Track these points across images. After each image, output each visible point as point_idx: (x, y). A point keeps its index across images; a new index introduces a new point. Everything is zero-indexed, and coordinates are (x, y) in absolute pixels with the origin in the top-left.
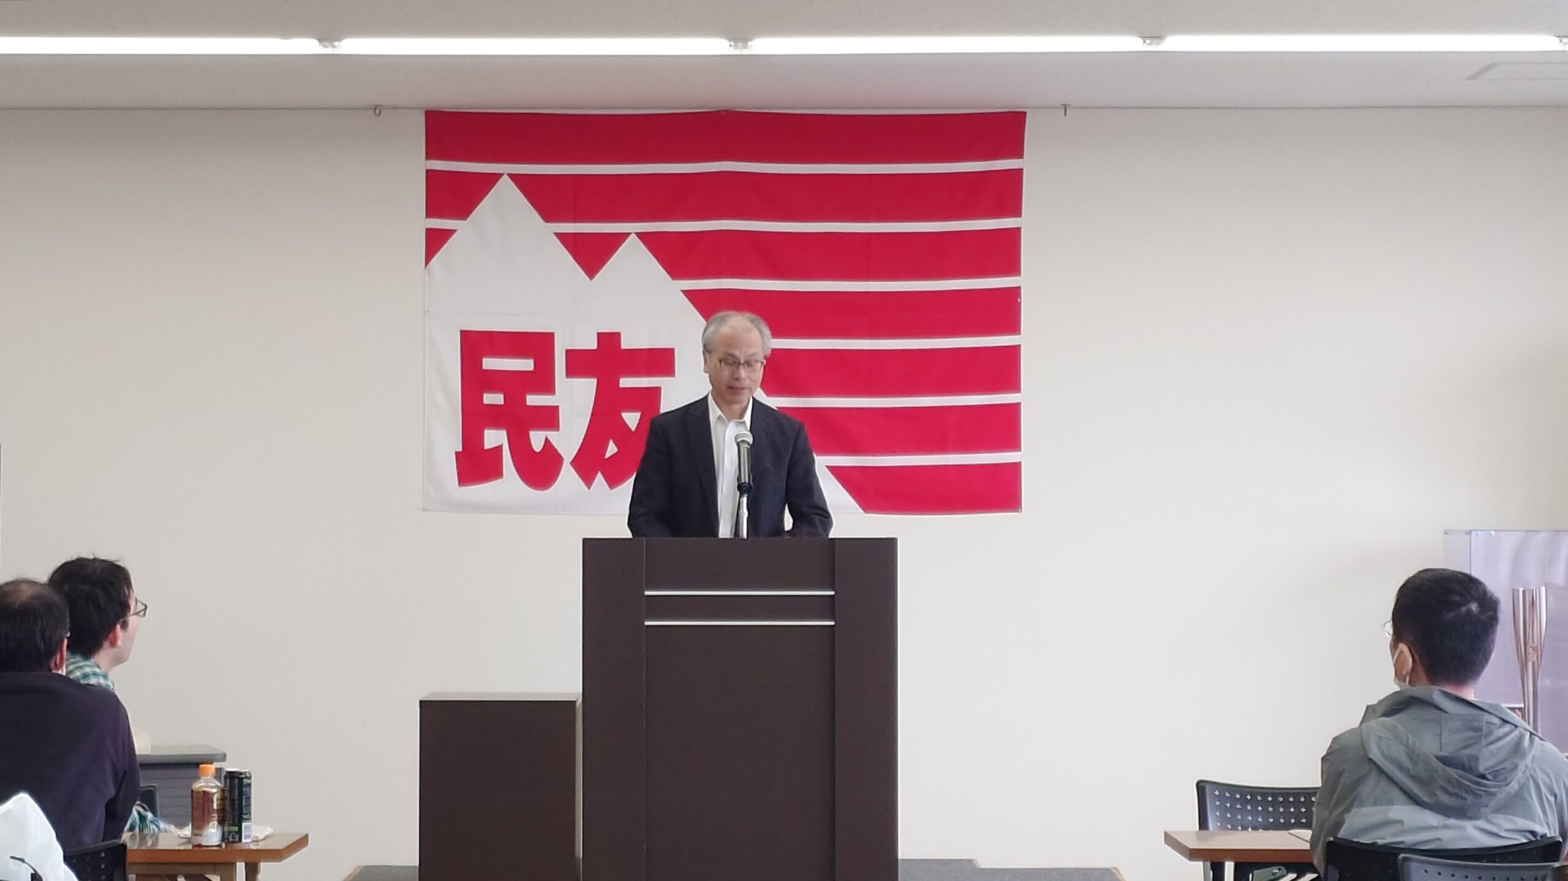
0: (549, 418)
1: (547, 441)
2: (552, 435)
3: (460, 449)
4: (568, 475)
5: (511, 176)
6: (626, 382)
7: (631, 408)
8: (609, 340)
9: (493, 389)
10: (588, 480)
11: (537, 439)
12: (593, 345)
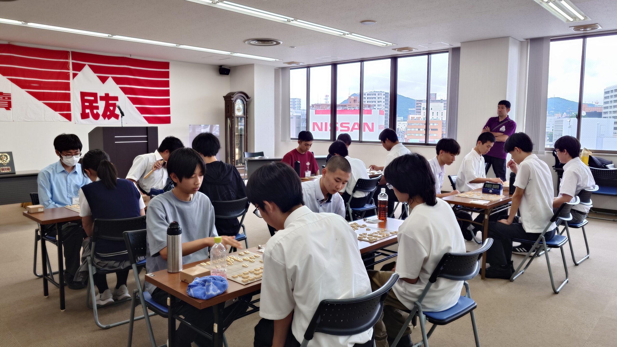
0: (97, 108)
1: (97, 112)
2: (98, 111)
3: (81, 113)
4: (101, 118)
5: (88, 65)
6: (110, 102)
7: (112, 106)
8: (107, 95)
9: (87, 102)
10: (105, 118)
11: (95, 111)
12: (104, 95)
